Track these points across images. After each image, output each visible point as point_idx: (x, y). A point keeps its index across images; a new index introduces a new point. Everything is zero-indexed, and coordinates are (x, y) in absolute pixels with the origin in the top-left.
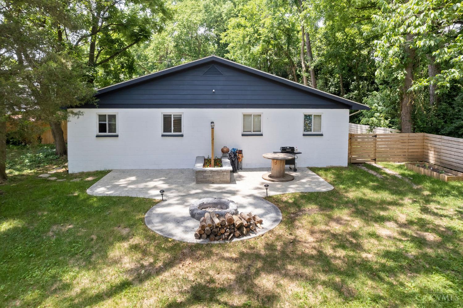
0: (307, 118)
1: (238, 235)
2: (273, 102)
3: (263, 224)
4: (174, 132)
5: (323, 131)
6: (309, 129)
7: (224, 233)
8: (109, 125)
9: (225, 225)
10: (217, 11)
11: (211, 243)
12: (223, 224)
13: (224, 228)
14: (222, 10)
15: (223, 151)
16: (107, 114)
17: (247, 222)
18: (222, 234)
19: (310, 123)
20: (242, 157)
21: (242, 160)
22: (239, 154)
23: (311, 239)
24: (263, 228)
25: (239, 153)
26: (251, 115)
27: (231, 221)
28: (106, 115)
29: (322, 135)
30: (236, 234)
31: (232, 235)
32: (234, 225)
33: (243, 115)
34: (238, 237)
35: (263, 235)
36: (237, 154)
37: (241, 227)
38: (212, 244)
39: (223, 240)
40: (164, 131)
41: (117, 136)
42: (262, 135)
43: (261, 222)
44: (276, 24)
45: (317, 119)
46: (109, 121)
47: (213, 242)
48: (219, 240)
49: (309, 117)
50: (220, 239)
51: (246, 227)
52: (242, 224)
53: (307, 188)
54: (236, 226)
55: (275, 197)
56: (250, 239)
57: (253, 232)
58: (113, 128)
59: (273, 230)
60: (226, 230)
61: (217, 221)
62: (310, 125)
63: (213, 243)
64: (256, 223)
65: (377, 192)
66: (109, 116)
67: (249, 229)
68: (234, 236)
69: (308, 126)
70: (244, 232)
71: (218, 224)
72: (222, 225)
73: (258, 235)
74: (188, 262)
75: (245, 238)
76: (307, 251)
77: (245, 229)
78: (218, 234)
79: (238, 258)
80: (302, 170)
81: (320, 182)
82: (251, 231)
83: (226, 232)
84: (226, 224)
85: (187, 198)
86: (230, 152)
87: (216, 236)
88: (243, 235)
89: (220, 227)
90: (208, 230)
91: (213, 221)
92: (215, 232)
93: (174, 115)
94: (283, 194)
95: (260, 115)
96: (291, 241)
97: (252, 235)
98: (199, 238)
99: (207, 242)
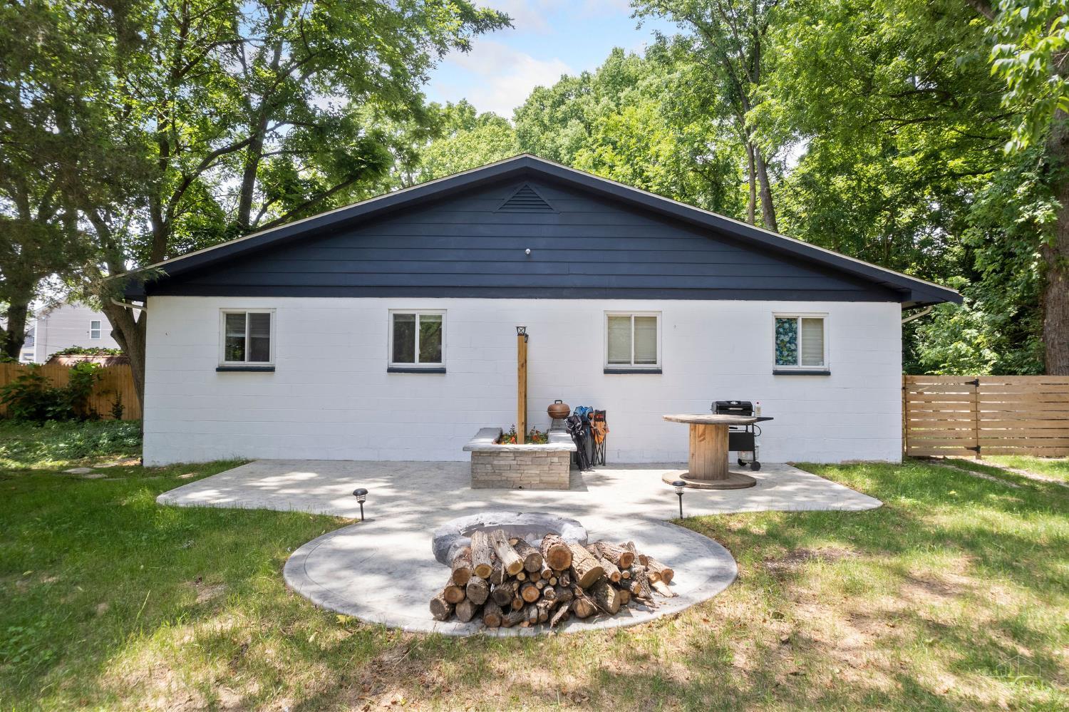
0: (785, 326)
1: (587, 611)
2: (690, 283)
3: (673, 584)
4: (420, 362)
5: (829, 363)
6: (790, 358)
7: (538, 601)
8: (253, 341)
9: (539, 571)
10: (549, 145)
11: (487, 633)
12: (533, 570)
13: (534, 583)
14: (559, 141)
15: (551, 412)
16: (248, 312)
17: (621, 569)
18: (528, 605)
19: (793, 340)
20: (605, 429)
21: (605, 438)
22: (598, 423)
23: (853, 637)
24: (675, 596)
25: (596, 420)
26: (629, 318)
27: (561, 557)
28: (244, 315)
29: (827, 373)
30: (579, 608)
31: (564, 609)
32: (570, 571)
33: (606, 318)
34: (587, 619)
35: (677, 617)
36: (592, 422)
37: (596, 584)
38: (488, 638)
39: (531, 624)
40: (396, 359)
41: (272, 369)
42: (659, 372)
43: (667, 577)
44: (685, 151)
45: (811, 330)
46: (252, 331)
47: (492, 633)
48: (518, 627)
49: (790, 325)
50: (522, 621)
51: (616, 586)
52: (600, 571)
53: (799, 503)
54: (581, 577)
55: (705, 520)
56: (630, 626)
57: (640, 606)
58: (261, 350)
59: (710, 603)
60: (541, 591)
61: (510, 557)
62: (793, 347)
63: (494, 634)
64: (653, 577)
65: (1025, 518)
66: (252, 315)
67: (626, 594)
68: (572, 615)
69: (788, 351)
70: (610, 602)
71: (515, 566)
72: (530, 573)
73: (658, 614)
74: (389, 695)
75: (613, 623)
76: (851, 676)
77: (612, 592)
78: (515, 605)
79: (584, 689)
80: (775, 468)
81: (838, 492)
82: (632, 603)
83: (541, 596)
84: (541, 568)
85: (436, 518)
86: (571, 414)
87: (506, 609)
88: (602, 611)
89: (521, 577)
90: (475, 587)
91: (497, 559)
92: (502, 596)
93: (421, 317)
94: (730, 515)
95: (654, 319)
96: (784, 638)
97: (638, 616)
98: (449, 617)
99: (475, 629)
